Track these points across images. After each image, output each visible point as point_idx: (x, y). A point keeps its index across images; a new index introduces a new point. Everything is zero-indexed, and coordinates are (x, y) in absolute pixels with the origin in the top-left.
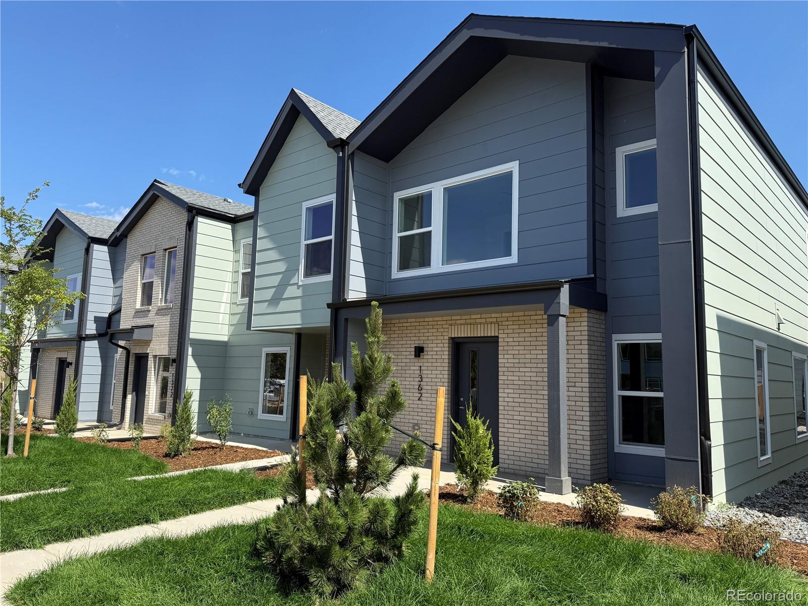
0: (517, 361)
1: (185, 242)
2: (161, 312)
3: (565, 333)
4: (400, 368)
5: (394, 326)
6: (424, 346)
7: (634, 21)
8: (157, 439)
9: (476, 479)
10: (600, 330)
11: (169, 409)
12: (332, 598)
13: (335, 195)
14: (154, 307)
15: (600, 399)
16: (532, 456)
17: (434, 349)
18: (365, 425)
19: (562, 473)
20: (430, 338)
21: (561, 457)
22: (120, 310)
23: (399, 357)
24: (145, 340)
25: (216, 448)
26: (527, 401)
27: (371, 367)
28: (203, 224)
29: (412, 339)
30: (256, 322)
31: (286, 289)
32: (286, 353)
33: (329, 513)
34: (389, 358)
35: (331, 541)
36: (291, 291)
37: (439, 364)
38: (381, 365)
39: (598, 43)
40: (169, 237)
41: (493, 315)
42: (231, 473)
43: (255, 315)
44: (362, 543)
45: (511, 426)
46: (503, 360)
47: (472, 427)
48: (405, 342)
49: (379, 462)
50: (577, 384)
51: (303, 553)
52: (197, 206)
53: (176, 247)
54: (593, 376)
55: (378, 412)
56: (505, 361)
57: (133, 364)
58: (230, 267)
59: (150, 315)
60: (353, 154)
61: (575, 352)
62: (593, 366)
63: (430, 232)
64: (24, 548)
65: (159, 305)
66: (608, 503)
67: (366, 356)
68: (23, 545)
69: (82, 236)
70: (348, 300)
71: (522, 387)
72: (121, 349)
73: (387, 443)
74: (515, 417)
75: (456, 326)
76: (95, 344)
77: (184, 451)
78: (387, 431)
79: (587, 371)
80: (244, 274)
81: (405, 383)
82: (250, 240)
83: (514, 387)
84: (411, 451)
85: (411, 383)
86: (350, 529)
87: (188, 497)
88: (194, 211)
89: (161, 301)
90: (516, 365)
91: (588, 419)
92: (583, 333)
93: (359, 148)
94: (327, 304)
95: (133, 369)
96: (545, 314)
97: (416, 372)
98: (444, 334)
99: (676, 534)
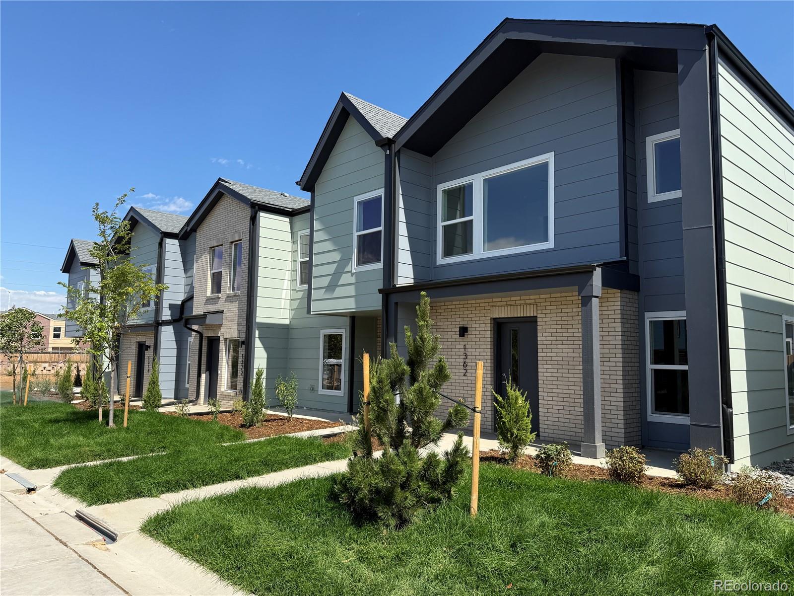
0: (555, 339)
1: (250, 235)
2: (229, 299)
3: (598, 313)
4: (446, 347)
5: (440, 309)
6: (468, 326)
7: (658, 22)
8: (232, 413)
9: (516, 443)
10: (634, 309)
11: (240, 385)
12: (396, 531)
13: (383, 190)
14: (223, 295)
15: (633, 373)
16: (570, 425)
17: (477, 329)
18: (418, 392)
19: (596, 439)
20: (473, 319)
21: (595, 425)
22: (193, 297)
23: (445, 337)
24: (217, 325)
25: (284, 419)
26: (565, 375)
27: (421, 346)
28: (265, 219)
29: (457, 320)
30: (315, 307)
31: (341, 277)
32: (342, 335)
33: (392, 462)
34: (436, 338)
35: (394, 483)
36: (346, 278)
37: (482, 343)
38: (429, 345)
39: (625, 43)
40: (234, 231)
41: (532, 297)
42: (302, 439)
43: (314, 300)
44: (419, 487)
45: (550, 399)
46: (542, 338)
47: (512, 398)
48: (450, 323)
49: (430, 422)
50: (611, 360)
51: (372, 495)
52: (259, 203)
53: (241, 240)
54: (627, 351)
55: (428, 383)
56: (544, 339)
57: (206, 346)
58: (289, 256)
59: (219, 302)
60: (399, 151)
61: (610, 329)
62: (626, 342)
63: (472, 221)
64: (144, 496)
65: (228, 292)
66: (633, 463)
67: (417, 337)
68: (143, 494)
69: (155, 231)
70: (397, 286)
71: (559, 363)
72: (195, 333)
73: (436, 408)
74: (554, 391)
75: (497, 308)
76: (170, 328)
77: (258, 422)
78: (436, 398)
79: (620, 347)
80: (302, 263)
81: (451, 360)
82: (307, 232)
83: (553, 363)
84: (456, 415)
85: (457, 360)
86: (409, 475)
87: (269, 457)
88: (257, 207)
89: (229, 289)
90: (554, 343)
91: (621, 391)
92: (617, 312)
93: (405, 146)
94: (379, 290)
95: (206, 350)
96: (579, 295)
97: (461, 350)
98: (486, 315)
99: (695, 489)
